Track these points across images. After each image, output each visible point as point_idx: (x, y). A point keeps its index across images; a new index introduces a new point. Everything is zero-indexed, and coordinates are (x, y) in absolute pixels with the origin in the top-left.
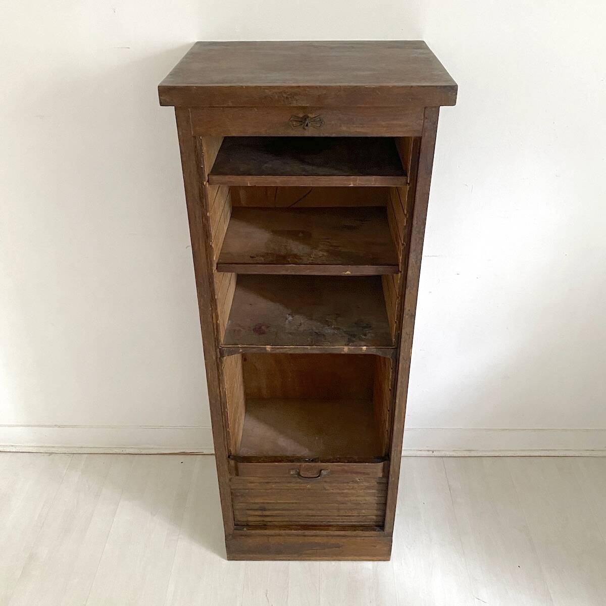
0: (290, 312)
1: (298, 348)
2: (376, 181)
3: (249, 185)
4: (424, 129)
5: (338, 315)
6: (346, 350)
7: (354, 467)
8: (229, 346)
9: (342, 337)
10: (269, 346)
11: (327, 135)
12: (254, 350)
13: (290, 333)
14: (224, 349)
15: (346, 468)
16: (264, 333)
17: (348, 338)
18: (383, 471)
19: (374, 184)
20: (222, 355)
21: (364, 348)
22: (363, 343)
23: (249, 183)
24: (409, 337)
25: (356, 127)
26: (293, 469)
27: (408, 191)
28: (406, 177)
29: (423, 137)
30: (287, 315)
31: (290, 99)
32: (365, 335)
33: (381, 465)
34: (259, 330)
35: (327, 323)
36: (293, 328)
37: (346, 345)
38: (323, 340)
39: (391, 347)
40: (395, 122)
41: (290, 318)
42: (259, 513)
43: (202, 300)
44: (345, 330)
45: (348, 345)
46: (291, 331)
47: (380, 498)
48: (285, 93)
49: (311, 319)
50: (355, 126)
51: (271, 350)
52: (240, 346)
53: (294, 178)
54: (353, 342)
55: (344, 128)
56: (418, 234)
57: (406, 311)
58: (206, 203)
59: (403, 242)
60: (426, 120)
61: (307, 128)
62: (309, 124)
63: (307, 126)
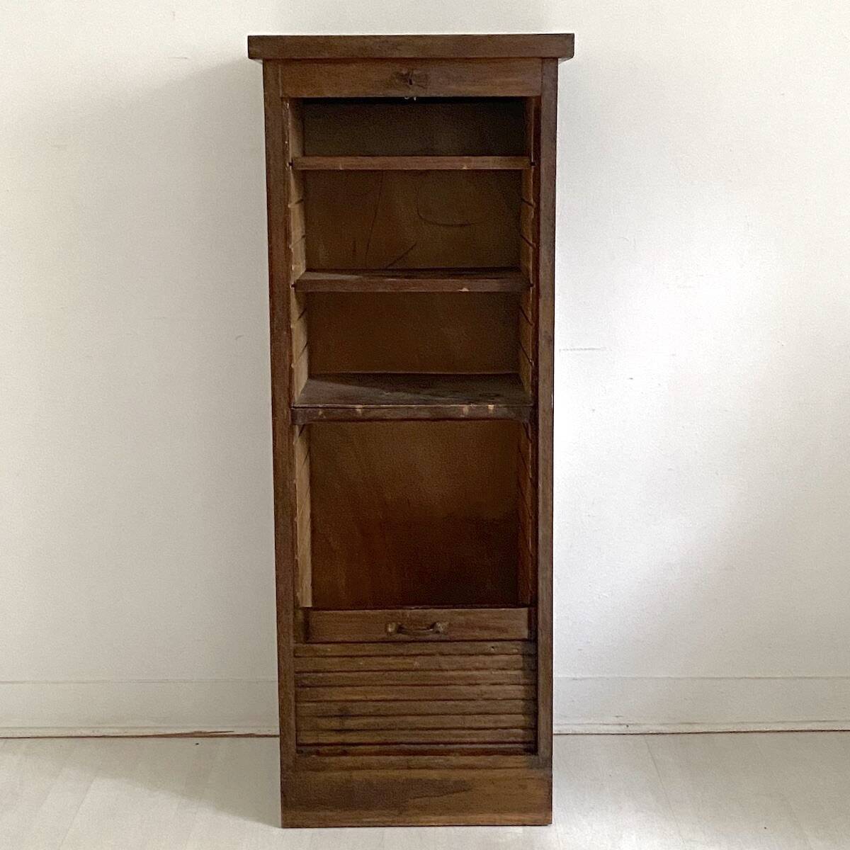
1: (399, 408)
3: (341, 169)
4: (543, 88)
6: (466, 410)
7: (484, 615)
8: (305, 406)
10: (359, 406)
11: (434, 95)
14: (297, 410)
15: (472, 618)
17: (470, 401)
18: (530, 628)
20: (294, 421)
21: (491, 407)
23: (340, 166)
25: (467, 85)
26: (391, 622)
27: (534, 173)
28: (529, 157)
29: (543, 97)
31: (392, 49)
32: (493, 399)
33: (524, 611)
37: (465, 402)
39: (527, 404)
40: (510, 79)
42: (335, 723)
45: (467, 403)
47: (527, 688)
50: (465, 84)
51: (362, 411)
52: (320, 405)
53: (396, 159)
55: (453, 87)
57: (542, 335)
58: (288, 192)
59: (531, 242)
60: (544, 77)
61: (410, 86)
62: (414, 82)
63: (411, 84)
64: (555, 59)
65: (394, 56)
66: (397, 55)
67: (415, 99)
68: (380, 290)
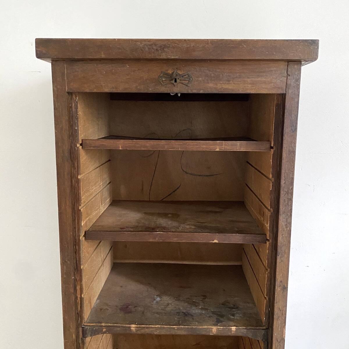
0: (158, 293)
1: (164, 328)
2: (241, 146)
4: (287, 86)
5: (205, 297)
6: (214, 330)
8: (92, 324)
9: (209, 317)
10: (133, 326)
11: (195, 91)
12: (119, 329)
13: (157, 313)
14: (86, 327)
16: (130, 312)
17: (217, 319)
19: (239, 149)
20: (84, 335)
21: (234, 328)
22: (231, 323)
23: (120, 147)
24: (282, 313)
25: (223, 83)
27: (273, 155)
28: (269, 142)
29: (287, 94)
30: (156, 296)
31: (160, 51)
32: (233, 315)
34: (126, 309)
35: (195, 304)
36: (160, 308)
37: (214, 325)
38: (191, 320)
39: (261, 328)
40: (259, 79)
41: (158, 299)
43: (65, 267)
44: (212, 310)
45: (216, 325)
46: (158, 311)
48: (155, 45)
49: (179, 300)
50: (221, 82)
51: (136, 329)
52: (103, 324)
53: (163, 142)
54: (221, 322)
55: (211, 85)
56: (286, 195)
57: (278, 283)
58: (78, 166)
59: (269, 208)
60: (289, 77)
61: (175, 83)
62: (178, 81)
63: (176, 81)
64: (299, 62)
65: (161, 57)
66: (164, 56)
67: (179, 95)
68: (151, 240)
